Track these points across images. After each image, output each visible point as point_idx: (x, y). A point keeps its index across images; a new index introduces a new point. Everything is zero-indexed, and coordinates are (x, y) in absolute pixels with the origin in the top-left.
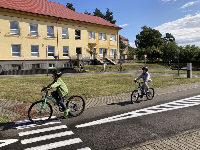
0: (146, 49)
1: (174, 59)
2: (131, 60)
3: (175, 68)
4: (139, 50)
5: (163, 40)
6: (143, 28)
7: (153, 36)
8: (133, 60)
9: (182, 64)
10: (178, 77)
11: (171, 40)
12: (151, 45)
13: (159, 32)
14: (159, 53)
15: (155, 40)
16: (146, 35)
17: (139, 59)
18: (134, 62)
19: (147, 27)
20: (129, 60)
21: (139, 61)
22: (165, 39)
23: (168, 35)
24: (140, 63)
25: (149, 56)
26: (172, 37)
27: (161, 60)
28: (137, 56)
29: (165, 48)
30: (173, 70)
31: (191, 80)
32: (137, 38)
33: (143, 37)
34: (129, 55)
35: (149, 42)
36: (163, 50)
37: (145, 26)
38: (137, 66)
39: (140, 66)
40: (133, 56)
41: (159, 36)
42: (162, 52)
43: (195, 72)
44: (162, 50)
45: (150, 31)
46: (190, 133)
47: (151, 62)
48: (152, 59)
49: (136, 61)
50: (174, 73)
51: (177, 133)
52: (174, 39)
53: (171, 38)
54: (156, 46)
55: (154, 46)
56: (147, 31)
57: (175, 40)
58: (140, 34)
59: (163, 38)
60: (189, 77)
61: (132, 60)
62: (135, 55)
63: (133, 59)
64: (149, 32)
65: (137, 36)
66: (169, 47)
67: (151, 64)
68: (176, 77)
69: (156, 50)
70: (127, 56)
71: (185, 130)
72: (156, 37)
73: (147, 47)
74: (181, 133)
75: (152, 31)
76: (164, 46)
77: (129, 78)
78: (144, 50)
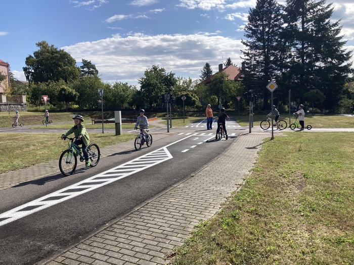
0: (48, 85)
1: (97, 105)
2: (16, 104)
3: (99, 120)
4: (34, 86)
5: (79, 70)
6: (39, 45)
7: (60, 63)
8: (21, 105)
9: (109, 112)
10: (103, 135)
11: (92, 73)
12: (57, 78)
13: (71, 56)
14: (71, 93)
15: (64, 70)
16: (47, 59)
17: (35, 104)
18: (22, 110)
19: (47, 44)
20: (12, 106)
21: (35, 108)
22: (82, 69)
23: (87, 64)
24: (36, 111)
25: (54, 99)
26: (93, 67)
27: (76, 106)
28: (28, 98)
29: (82, 85)
30: (95, 122)
31: (121, 138)
32: (27, 62)
33: (40, 63)
34: (10, 96)
35: (53, 73)
36: (79, 89)
37: (44, 43)
38: (30, 116)
39: (36, 118)
40: (21, 98)
41: (71, 64)
42: (77, 93)
43: (127, 125)
44: (77, 88)
45: (53, 52)
46: (111, 226)
47: (59, 109)
48: (60, 104)
49: (28, 108)
50: (97, 128)
51: (92, 231)
52: (97, 71)
53: (91, 69)
54: (66, 81)
55: (62, 81)
56: (49, 53)
57: (98, 73)
58: (33, 56)
59: (78, 68)
60: (118, 133)
61: (19, 106)
62: (24, 95)
63: (20, 103)
64: (52, 54)
65: (27, 59)
66: (88, 83)
67: (58, 114)
68: (99, 135)
69: (65, 88)
70: (7, 97)
71: (104, 224)
72: (66, 64)
73: (49, 81)
74: (98, 230)
75: (57, 52)
76: (80, 82)
77: (9, 142)
78: (43, 86)
